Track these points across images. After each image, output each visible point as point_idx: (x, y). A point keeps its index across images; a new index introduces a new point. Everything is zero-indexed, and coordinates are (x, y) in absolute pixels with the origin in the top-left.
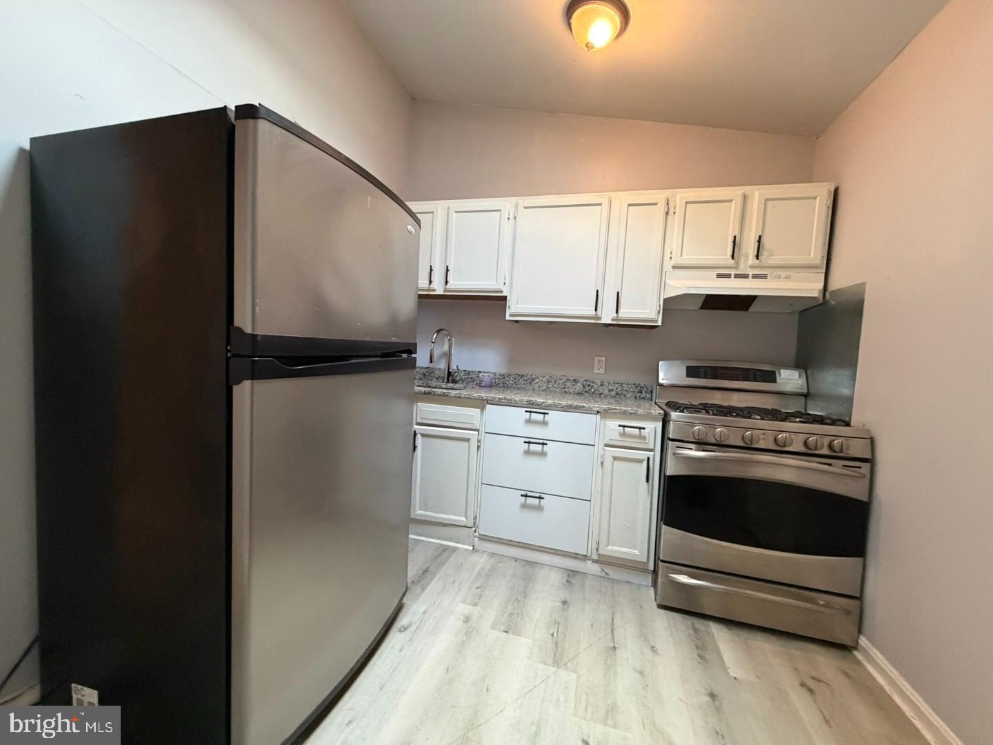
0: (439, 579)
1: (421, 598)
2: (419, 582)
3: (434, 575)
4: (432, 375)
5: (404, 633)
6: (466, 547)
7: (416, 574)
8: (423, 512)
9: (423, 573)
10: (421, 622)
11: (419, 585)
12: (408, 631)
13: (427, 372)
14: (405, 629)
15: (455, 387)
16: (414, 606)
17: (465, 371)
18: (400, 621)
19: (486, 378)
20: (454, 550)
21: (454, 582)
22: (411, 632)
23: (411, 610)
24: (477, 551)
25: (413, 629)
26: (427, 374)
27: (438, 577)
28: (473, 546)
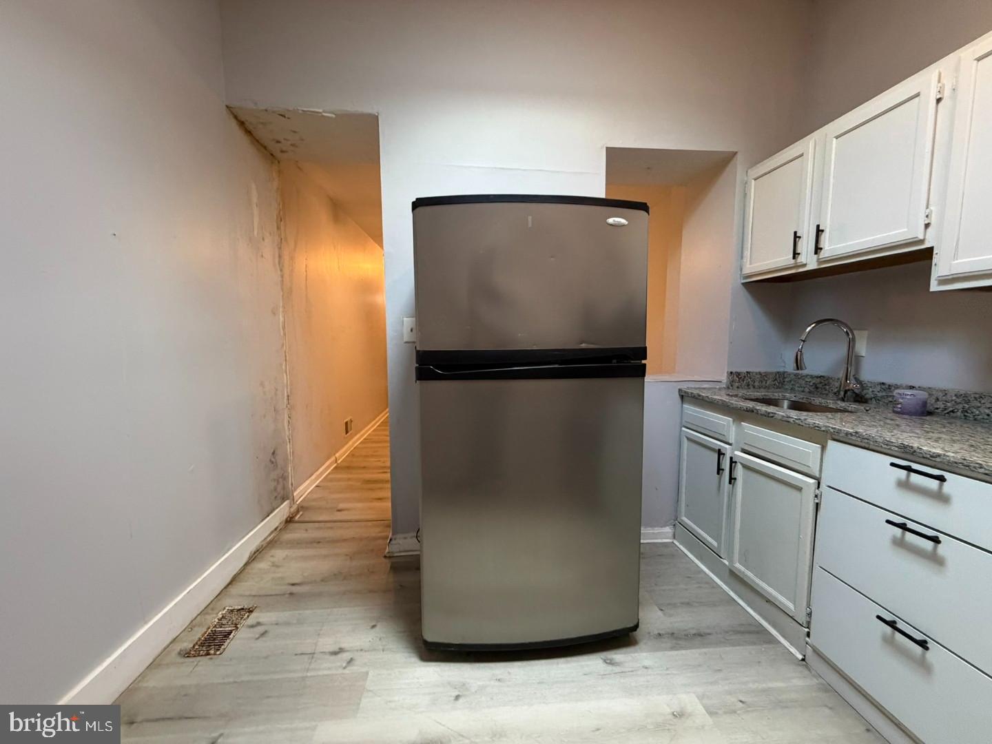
0: (706, 653)
1: (659, 654)
2: (677, 638)
3: (704, 645)
4: (827, 387)
5: (605, 665)
6: (793, 650)
7: (685, 630)
8: (743, 569)
9: (695, 635)
10: (632, 671)
11: (674, 641)
12: (610, 668)
13: (821, 383)
14: (611, 663)
15: (850, 409)
16: (645, 654)
17: (883, 384)
18: (616, 654)
19: (908, 398)
20: (772, 640)
21: (720, 670)
22: (612, 670)
23: (636, 654)
24: (807, 667)
25: (617, 669)
26: (820, 386)
27: (704, 650)
28: (805, 656)
